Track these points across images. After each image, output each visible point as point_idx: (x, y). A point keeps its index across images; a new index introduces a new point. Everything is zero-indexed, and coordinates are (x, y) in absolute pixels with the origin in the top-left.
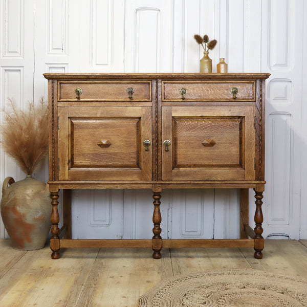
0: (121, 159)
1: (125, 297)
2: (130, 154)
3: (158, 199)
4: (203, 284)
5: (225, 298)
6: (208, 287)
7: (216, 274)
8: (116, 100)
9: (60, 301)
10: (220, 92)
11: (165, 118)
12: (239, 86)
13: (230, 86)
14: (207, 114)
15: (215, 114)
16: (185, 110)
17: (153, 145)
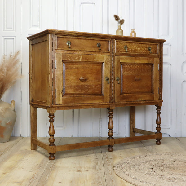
0: (93, 89)
1: (74, 163)
2: (98, 86)
3: (112, 114)
4: (150, 160)
5: (164, 166)
6: (153, 161)
7: (157, 155)
8: (91, 50)
9: (37, 165)
10: (143, 49)
11: (117, 63)
12: (152, 46)
13: (148, 46)
14: (137, 62)
15: (141, 61)
16: (126, 59)
17: (110, 80)
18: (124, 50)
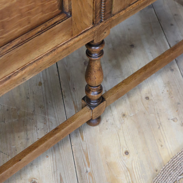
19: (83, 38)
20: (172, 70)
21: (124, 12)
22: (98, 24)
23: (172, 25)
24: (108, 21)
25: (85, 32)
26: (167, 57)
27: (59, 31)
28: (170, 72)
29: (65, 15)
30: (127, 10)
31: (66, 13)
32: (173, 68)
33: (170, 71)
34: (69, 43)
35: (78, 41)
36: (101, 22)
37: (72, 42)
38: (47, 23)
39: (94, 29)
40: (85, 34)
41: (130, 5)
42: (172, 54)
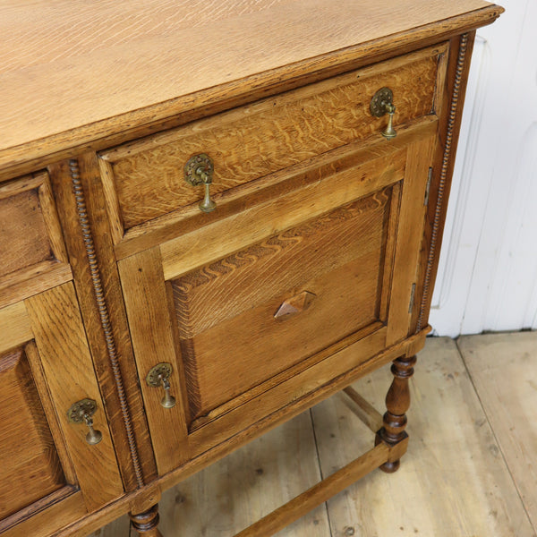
10: (339, 122)
11: (139, 299)
12: (398, 80)
13: (370, 90)
14: (290, 220)
15: (317, 206)
16: (211, 239)
17: (106, 404)
18: (191, 194)
19: (106, 514)
20: (316, 522)
21: (180, 470)
22: (134, 491)
23: (333, 436)
24: (151, 487)
25: (109, 505)
26: (297, 508)
27: (60, 511)
28: (311, 527)
29: (70, 489)
30: (187, 467)
31: (71, 485)
32: (318, 518)
33: (312, 523)
34: (81, 524)
35: (97, 520)
36: (139, 488)
37: (86, 522)
38: (38, 503)
39: (127, 500)
40: (110, 508)
41: (191, 460)
42: (306, 502)
